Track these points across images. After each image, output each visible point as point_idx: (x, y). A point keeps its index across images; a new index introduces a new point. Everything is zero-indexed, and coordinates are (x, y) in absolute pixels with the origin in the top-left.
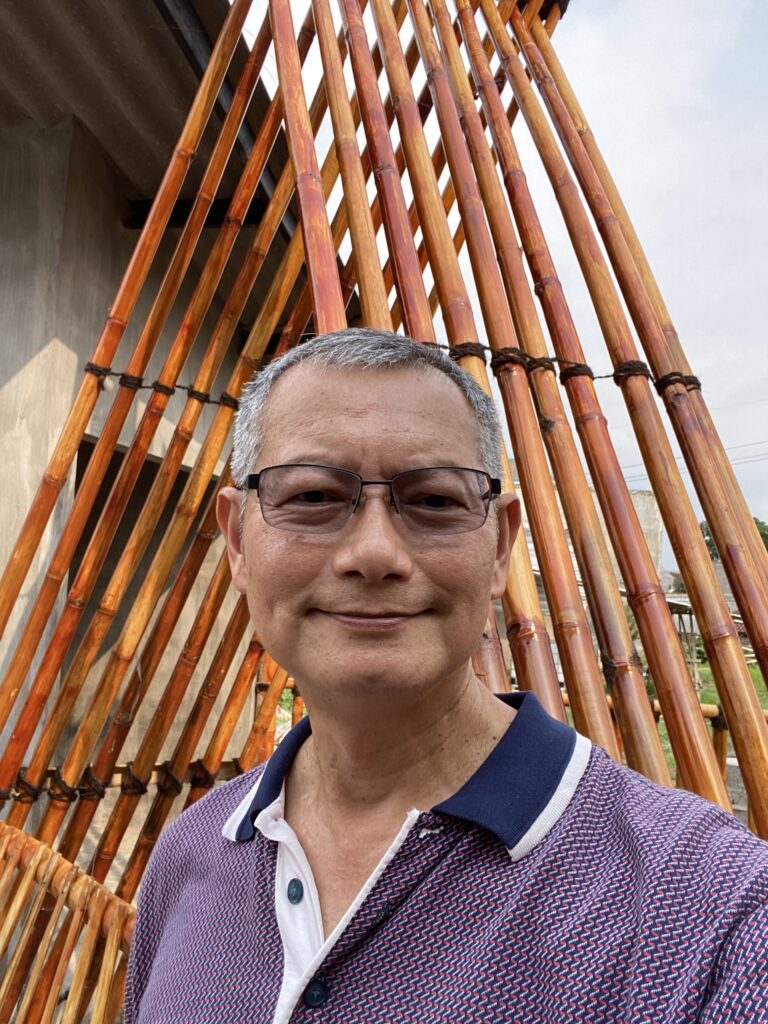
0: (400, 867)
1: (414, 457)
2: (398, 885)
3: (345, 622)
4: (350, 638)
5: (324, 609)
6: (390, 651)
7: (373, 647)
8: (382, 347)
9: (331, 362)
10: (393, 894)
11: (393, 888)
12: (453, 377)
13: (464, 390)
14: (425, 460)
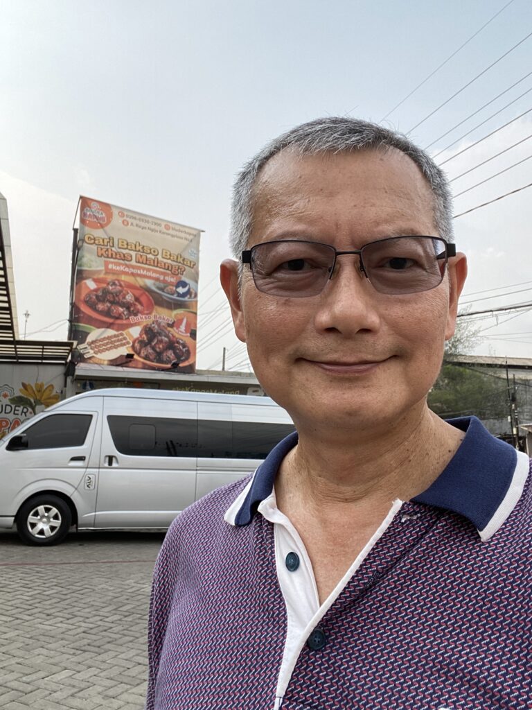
0: (386, 544)
1: (380, 228)
2: (385, 558)
3: (326, 370)
4: (331, 381)
5: (309, 358)
6: (364, 391)
7: (350, 388)
8: (350, 133)
9: (306, 150)
10: (381, 564)
11: (381, 560)
12: (410, 155)
13: (420, 166)
14: (389, 230)
